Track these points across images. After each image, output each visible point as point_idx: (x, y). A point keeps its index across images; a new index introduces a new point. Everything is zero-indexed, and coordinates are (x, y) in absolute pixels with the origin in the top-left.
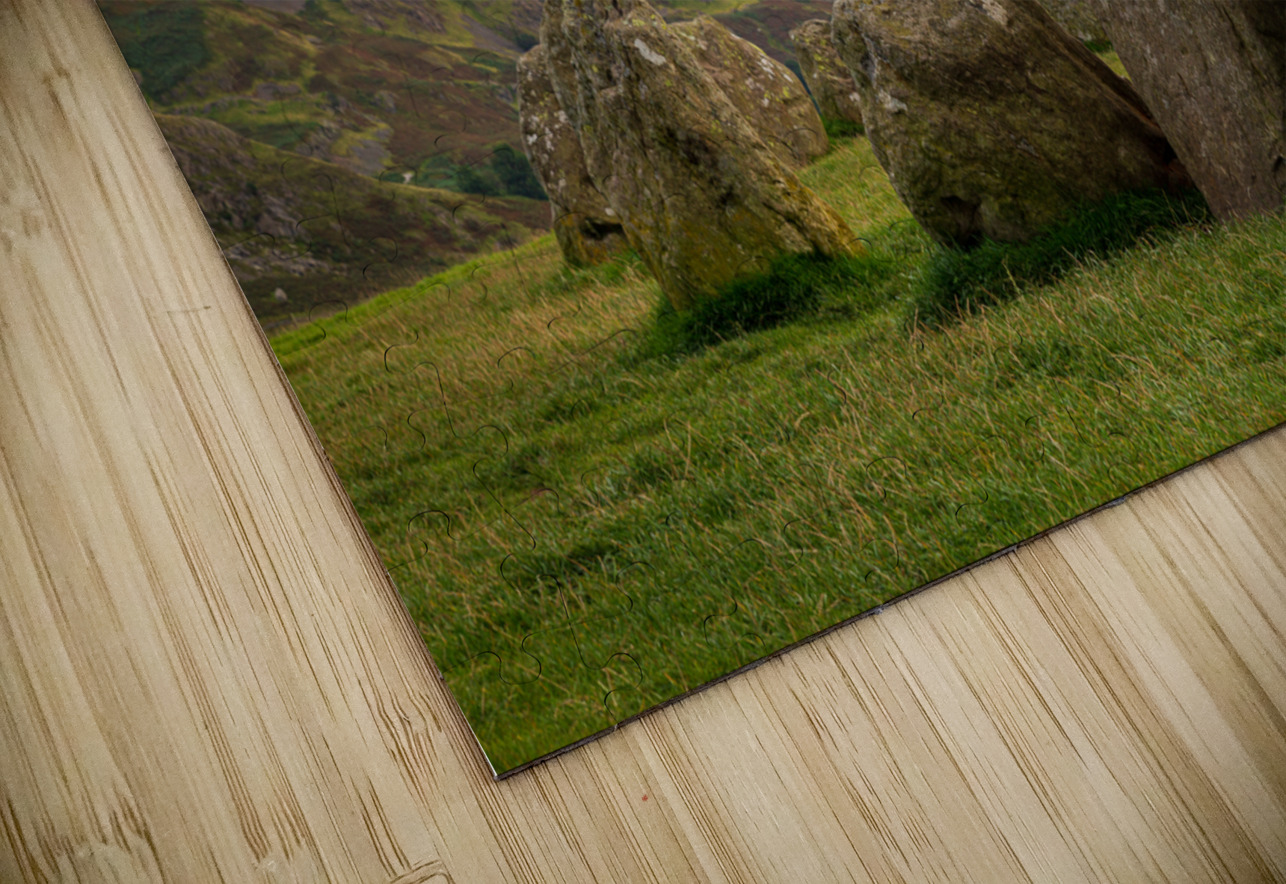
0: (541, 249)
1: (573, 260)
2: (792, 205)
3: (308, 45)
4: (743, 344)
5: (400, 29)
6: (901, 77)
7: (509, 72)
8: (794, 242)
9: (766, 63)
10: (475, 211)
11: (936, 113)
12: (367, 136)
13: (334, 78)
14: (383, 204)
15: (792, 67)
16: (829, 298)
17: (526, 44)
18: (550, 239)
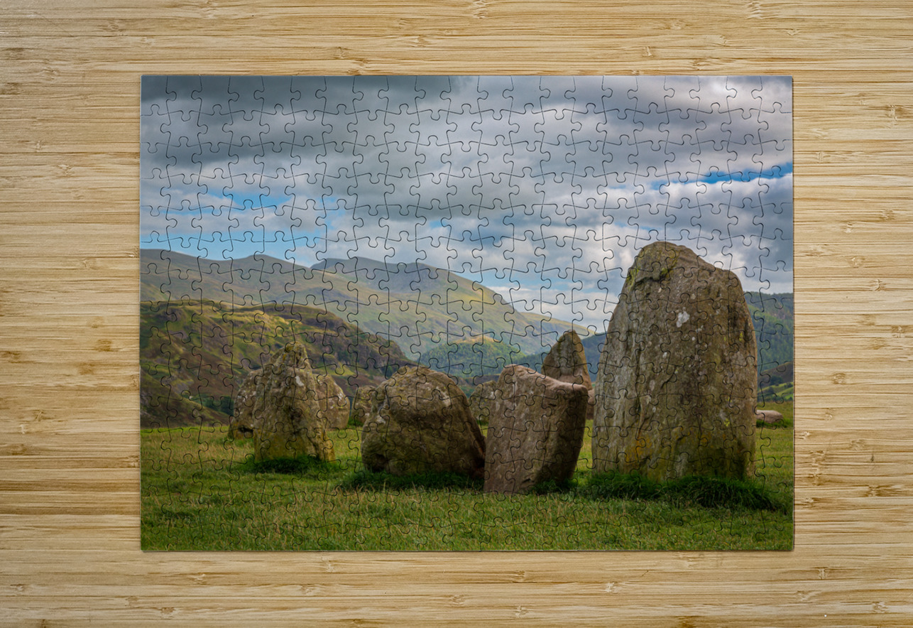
0: (222, 430)
1: (231, 435)
2: (318, 441)
3: (181, 350)
4: (271, 475)
5: (216, 353)
6: (391, 413)
7: (245, 375)
8: (311, 451)
9: (341, 395)
10: (207, 413)
11: (396, 427)
12: (185, 382)
13: (184, 362)
14: (178, 402)
15: (350, 398)
16: (312, 471)
17: (256, 368)
18: (226, 428)
